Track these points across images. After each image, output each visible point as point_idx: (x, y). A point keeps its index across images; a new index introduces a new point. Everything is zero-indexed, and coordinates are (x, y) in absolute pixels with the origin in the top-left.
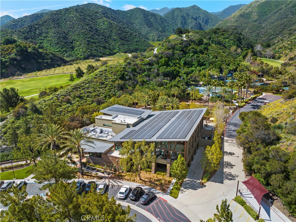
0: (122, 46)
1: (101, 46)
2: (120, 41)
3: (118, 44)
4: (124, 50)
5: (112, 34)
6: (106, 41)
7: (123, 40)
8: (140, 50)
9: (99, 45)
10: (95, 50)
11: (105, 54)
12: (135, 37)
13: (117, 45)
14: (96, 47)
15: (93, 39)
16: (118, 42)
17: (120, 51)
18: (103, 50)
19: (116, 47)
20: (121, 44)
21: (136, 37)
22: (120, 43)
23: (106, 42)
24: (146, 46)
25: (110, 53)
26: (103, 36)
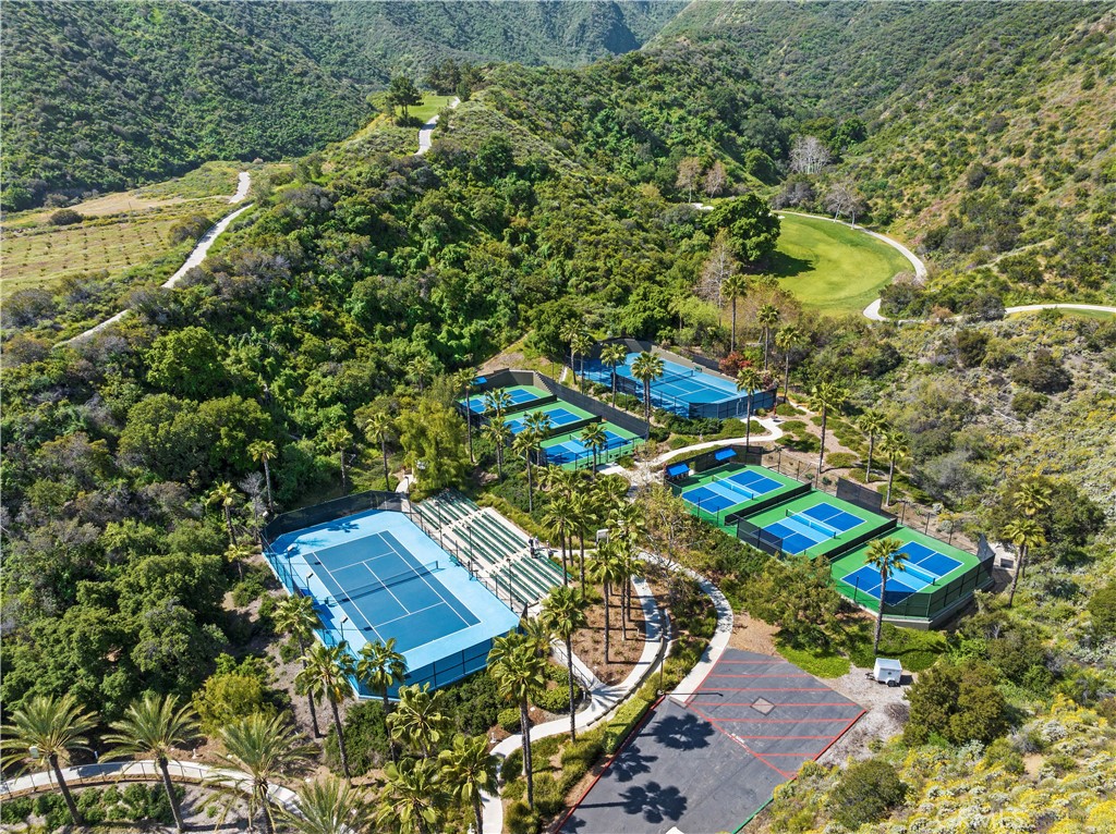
0: (231, 125)
1: (118, 133)
2: (221, 102)
3: (215, 117)
4: (241, 144)
5: (188, 71)
6: (155, 103)
7: (240, 96)
8: (321, 144)
9: (110, 128)
10: (85, 155)
11: (140, 172)
12: (301, 83)
13: (211, 122)
14: (93, 138)
15: (80, 98)
16: (215, 108)
17: (220, 150)
18: (128, 152)
19: (203, 133)
20: (230, 120)
21: (306, 80)
22: (224, 113)
23: (155, 108)
24: (346, 124)
25: (165, 164)
26: (144, 79)
